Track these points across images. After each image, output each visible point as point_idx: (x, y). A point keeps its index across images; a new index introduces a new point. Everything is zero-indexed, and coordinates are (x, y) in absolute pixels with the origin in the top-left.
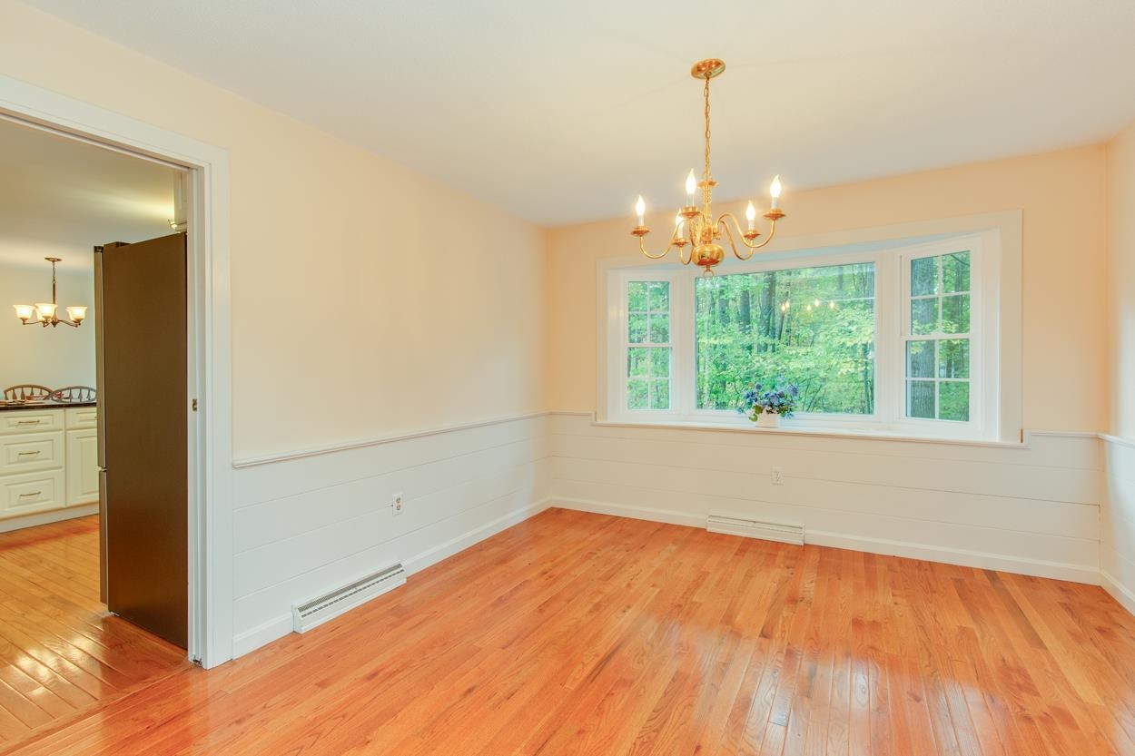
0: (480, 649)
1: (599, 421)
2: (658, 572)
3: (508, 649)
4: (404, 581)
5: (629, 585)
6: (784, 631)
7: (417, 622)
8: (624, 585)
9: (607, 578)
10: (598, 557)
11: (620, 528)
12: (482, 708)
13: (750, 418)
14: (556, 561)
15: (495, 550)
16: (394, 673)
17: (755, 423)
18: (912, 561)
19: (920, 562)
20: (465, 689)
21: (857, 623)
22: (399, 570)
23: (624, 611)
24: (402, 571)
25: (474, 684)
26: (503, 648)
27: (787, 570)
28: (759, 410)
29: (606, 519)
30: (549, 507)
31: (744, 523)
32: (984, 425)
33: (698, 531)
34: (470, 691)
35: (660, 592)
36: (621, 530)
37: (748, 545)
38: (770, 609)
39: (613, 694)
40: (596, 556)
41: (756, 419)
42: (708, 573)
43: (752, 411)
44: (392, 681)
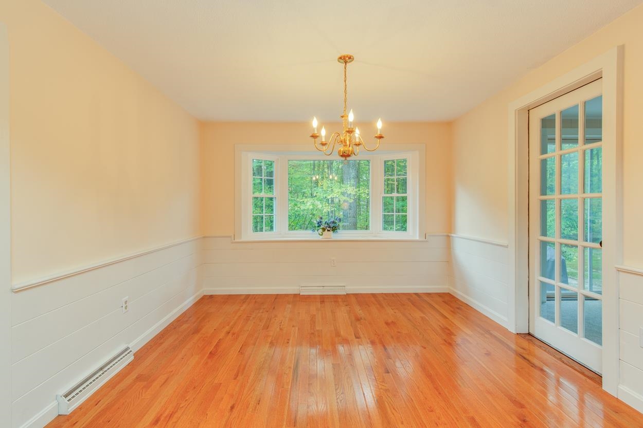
0: (221, 384)
1: (236, 240)
2: (291, 319)
3: (238, 379)
4: (132, 358)
5: (281, 329)
6: (363, 334)
7: (163, 381)
8: (278, 329)
9: (267, 327)
10: (253, 318)
11: (254, 300)
12: (247, 414)
13: (319, 234)
14: (230, 325)
15: (185, 326)
16: (171, 416)
17: (321, 237)
18: (390, 294)
19: (393, 294)
20: (229, 407)
21: (387, 324)
22: (128, 351)
23: (288, 343)
24: (131, 351)
25: (232, 403)
26: (235, 379)
27: (347, 307)
28: (324, 230)
29: (243, 297)
30: (203, 295)
31: (319, 288)
32: (413, 232)
33: (295, 295)
34: (232, 408)
35: (299, 329)
36: (256, 302)
37: (323, 299)
38: (351, 325)
39: (311, 384)
40: (252, 317)
41: (322, 235)
42: (315, 315)
43: (321, 231)
44: (174, 419)
